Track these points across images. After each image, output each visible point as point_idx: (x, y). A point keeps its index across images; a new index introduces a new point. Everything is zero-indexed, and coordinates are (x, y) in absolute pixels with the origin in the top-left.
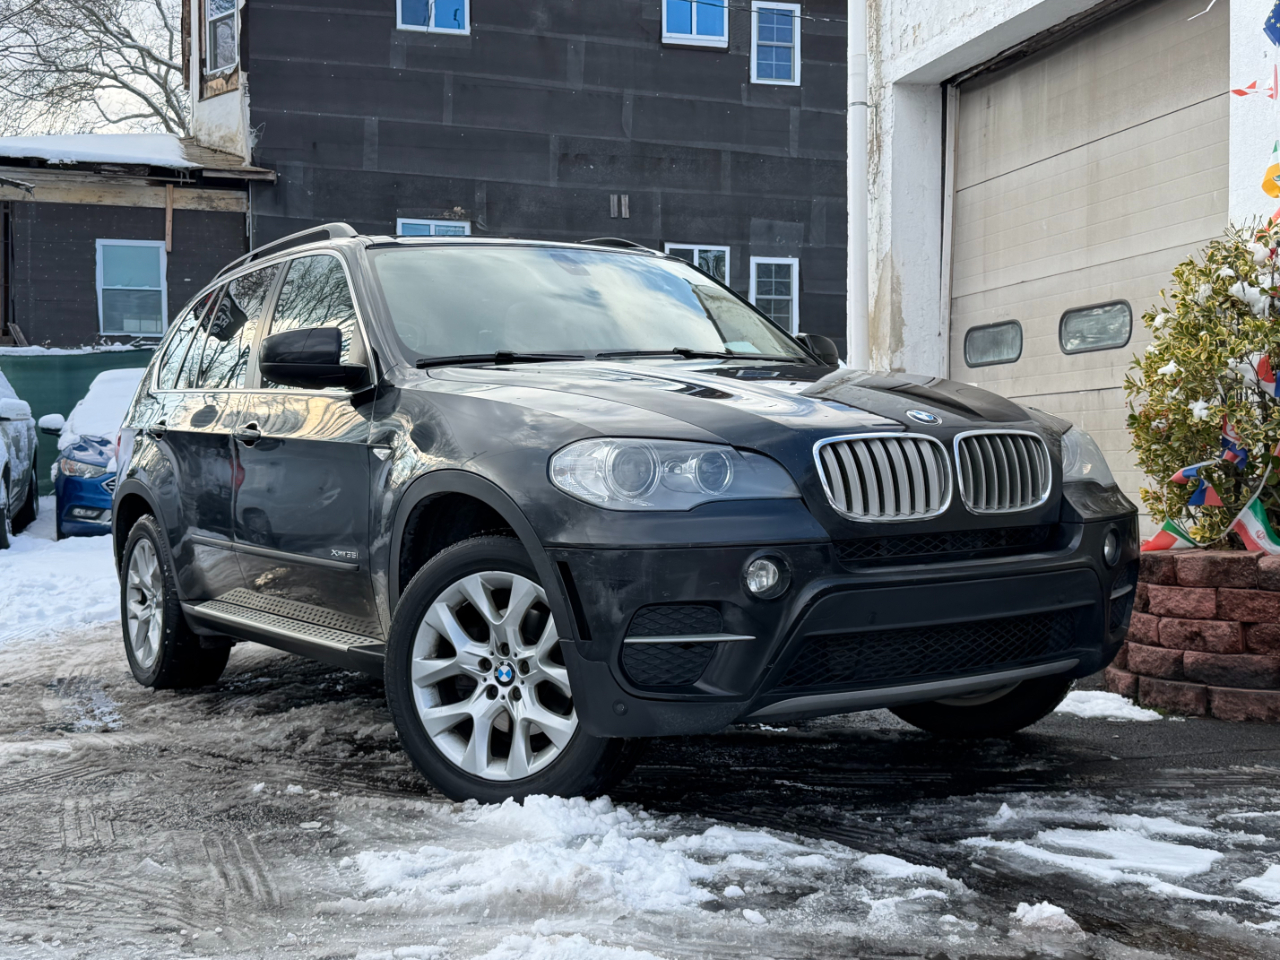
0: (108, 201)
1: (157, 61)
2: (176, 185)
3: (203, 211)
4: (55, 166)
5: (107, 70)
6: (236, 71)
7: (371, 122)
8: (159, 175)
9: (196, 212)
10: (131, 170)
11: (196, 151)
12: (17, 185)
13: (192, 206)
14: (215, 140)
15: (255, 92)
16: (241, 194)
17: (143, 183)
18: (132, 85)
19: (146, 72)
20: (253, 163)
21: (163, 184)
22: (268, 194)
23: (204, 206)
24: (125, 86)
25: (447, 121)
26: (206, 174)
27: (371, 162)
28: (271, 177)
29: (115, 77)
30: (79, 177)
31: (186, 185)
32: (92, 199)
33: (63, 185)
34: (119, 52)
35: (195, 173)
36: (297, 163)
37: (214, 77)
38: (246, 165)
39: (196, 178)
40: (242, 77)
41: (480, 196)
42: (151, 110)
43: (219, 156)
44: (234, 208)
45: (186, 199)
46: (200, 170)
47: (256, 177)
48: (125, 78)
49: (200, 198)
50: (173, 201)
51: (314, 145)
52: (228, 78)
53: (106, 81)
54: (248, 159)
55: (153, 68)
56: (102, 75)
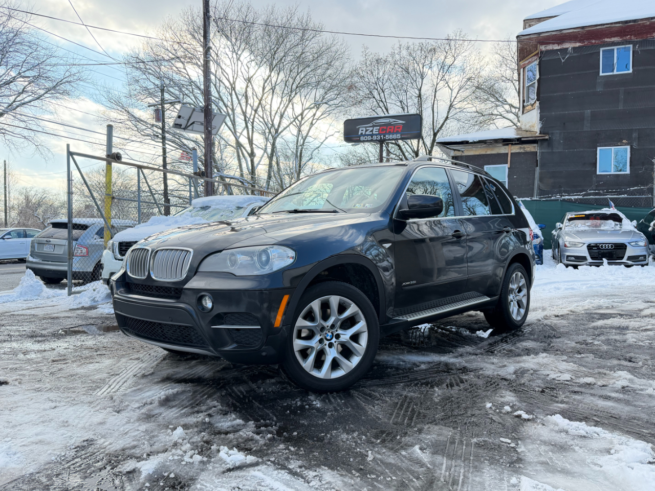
0: (489, 153)
1: (515, 108)
2: (512, 144)
3: (522, 153)
4: (471, 143)
5: (498, 113)
6: (535, 102)
7: (588, 112)
8: (506, 142)
9: (519, 153)
10: (496, 141)
11: (520, 132)
12: (459, 151)
13: (518, 151)
14: (527, 128)
15: (542, 108)
16: (535, 145)
17: (501, 145)
18: (507, 117)
19: (511, 112)
20: (540, 133)
21: (508, 145)
22: (546, 144)
23: (522, 151)
24: (504, 117)
25: (621, 107)
26: (522, 139)
27: (587, 127)
28: (547, 137)
29: (501, 115)
30: (479, 146)
31: (516, 144)
32: (483, 153)
33: (474, 149)
34: (503, 107)
35: (519, 139)
36: (557, 131)
37: (528, 105)
38: (538, 134)
39: (520, 141)
40: (538, 103)
41: (635, 135)
42: (512, 124)
43: (528, 133)
44: (533, 150)
45: (516, 149)
46: (521, 138)
47: (541, 138)
48: (505, 115)
49: (521, 148)
50: (511, 150)
51: (564, 124)
52: (532, 105)
53: (498, 117)
54: (539, 132)
55: (513, 110)
56: (497, 115)
